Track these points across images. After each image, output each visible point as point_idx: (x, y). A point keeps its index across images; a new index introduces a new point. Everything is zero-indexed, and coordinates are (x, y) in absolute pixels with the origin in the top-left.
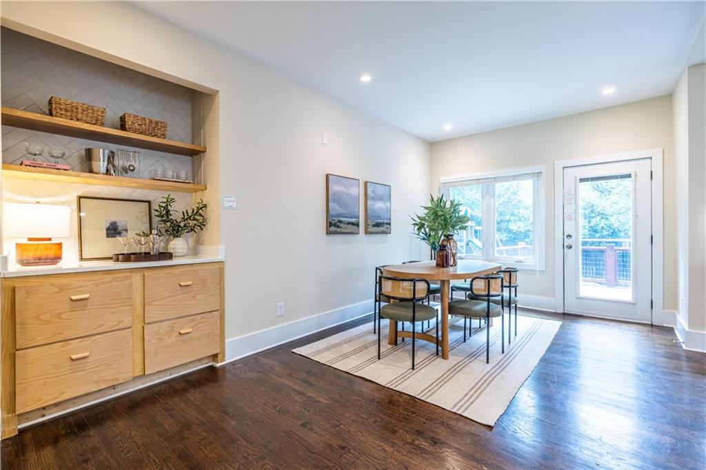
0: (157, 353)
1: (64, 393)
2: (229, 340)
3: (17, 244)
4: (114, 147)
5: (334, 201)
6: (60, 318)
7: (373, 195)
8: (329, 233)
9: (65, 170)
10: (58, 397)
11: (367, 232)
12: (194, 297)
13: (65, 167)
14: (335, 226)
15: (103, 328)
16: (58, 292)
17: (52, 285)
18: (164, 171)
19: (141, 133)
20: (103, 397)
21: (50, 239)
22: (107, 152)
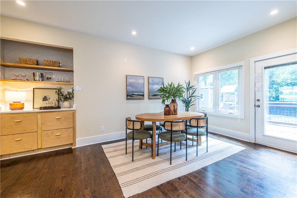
0: (47, 141)
1: (13, 151)
2: (78, 139)
3: (10, 104)
4: (42, 71)
5: (130, 86)
6: (11, 127)
7: (152, 82)
8: (127, 99)
9: (24, 80)
10: (10, 152)
11: (149, 99)
12: (62, 123)
13: (24, 79)
14: (130, 96)
15: (26, 131)
16: (10, 119)
17: (9, 116)
18: (61, 78)
19: (50, 66)
20: (29, 154)
21: (20, 102)
22: (39, 73)
